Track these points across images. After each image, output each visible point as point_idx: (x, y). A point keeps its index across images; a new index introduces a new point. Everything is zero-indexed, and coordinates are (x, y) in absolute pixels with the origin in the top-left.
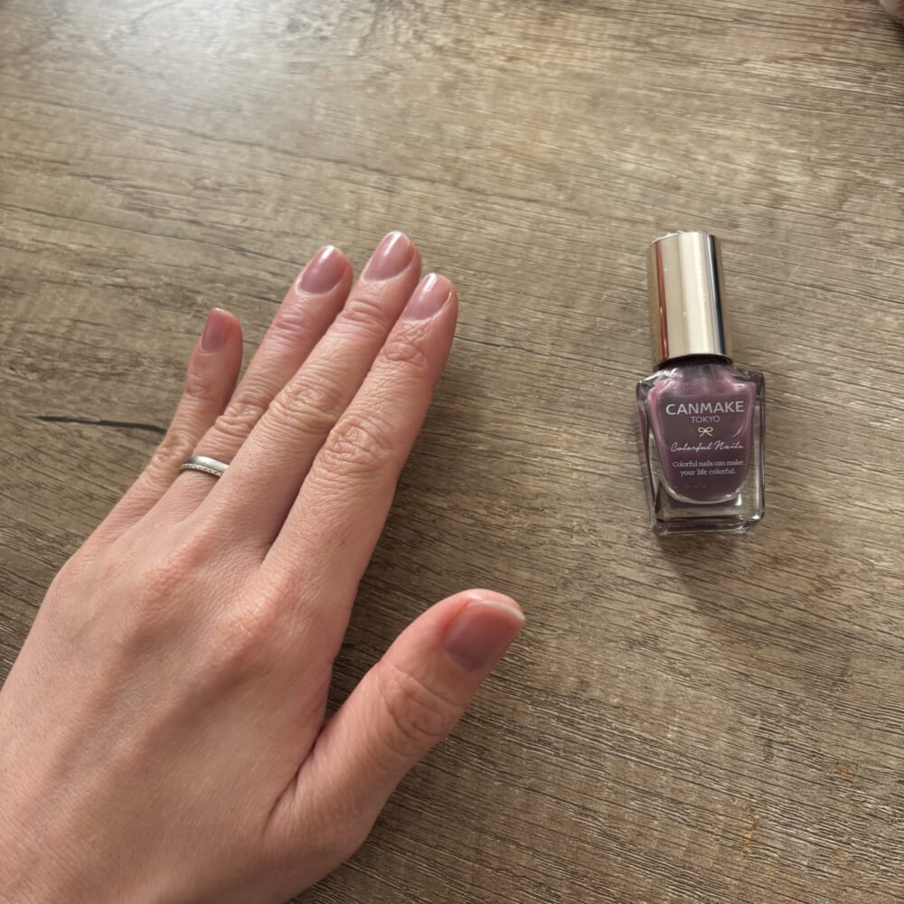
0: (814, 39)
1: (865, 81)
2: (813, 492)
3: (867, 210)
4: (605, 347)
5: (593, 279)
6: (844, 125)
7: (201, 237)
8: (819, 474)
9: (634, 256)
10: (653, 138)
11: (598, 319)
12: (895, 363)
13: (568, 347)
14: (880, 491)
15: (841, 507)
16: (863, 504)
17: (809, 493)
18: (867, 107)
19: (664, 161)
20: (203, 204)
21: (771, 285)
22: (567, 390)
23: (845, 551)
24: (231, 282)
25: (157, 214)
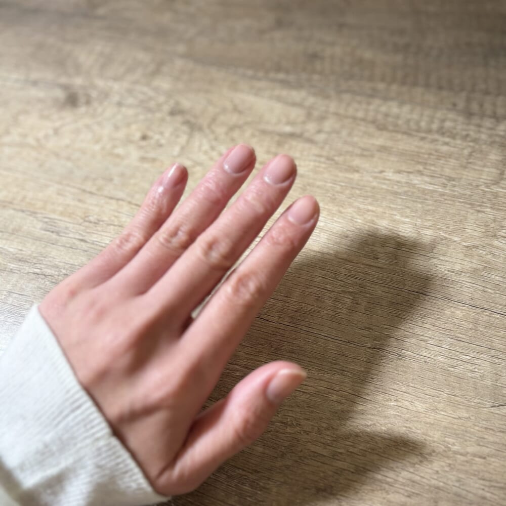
0: (419, 163)
1: (444, 186)
2: (418, 406)
3: (446, 253)
4: (307, 320)
5: (301, 283)
6: (434, 208)
7: (86, 249)
8: (421, 396)
9: (323, 272)
10: (334, 209)
11: (304, 304)
12: (461, 336)
13: (287, 319)
14: (454, 406)
15: (433, 415)
16: (445, 414)
17: (416, 407)
18: (446, 199)
19: (340, 222)
20: (88, 231)
21: (396, 291)
22: (286, 343)
23: (435, 439)
25: (61, 234)
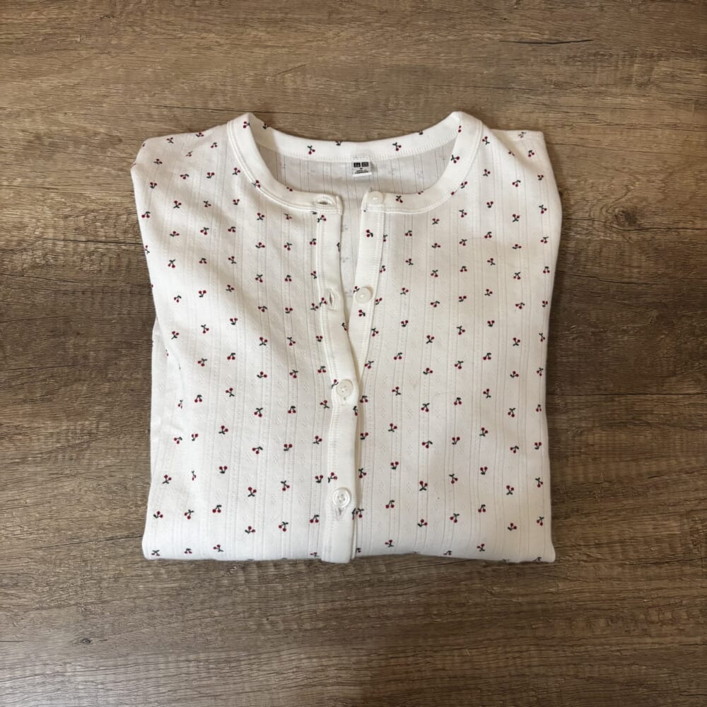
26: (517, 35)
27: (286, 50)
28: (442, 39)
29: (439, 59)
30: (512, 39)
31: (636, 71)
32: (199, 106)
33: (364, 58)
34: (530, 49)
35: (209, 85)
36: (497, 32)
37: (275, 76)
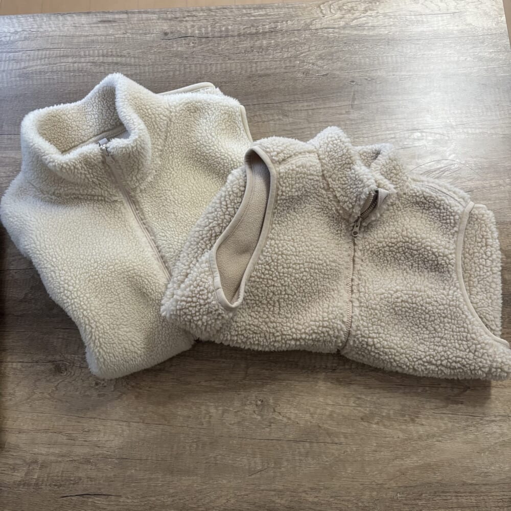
20: (86, 436)
22: (175, 468)
24: (98, 455)
25: (75, 440)
26: (109, 501)
27: (262, 488)
28: (159, 497)
29: (162, 481)
30: (113, 498)
31: (36, 472)
32: (315, 445)
33: (211, 482)
34: (102, 490)
35: (310, 460)
36: (122, 504)
37: (268, 467)
